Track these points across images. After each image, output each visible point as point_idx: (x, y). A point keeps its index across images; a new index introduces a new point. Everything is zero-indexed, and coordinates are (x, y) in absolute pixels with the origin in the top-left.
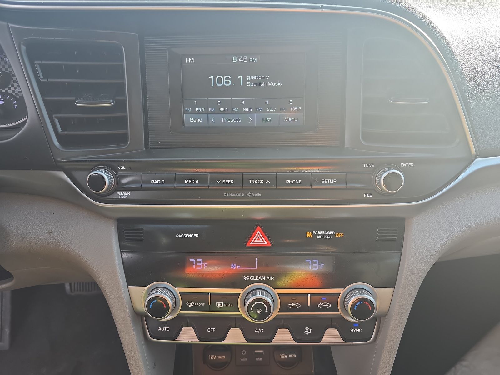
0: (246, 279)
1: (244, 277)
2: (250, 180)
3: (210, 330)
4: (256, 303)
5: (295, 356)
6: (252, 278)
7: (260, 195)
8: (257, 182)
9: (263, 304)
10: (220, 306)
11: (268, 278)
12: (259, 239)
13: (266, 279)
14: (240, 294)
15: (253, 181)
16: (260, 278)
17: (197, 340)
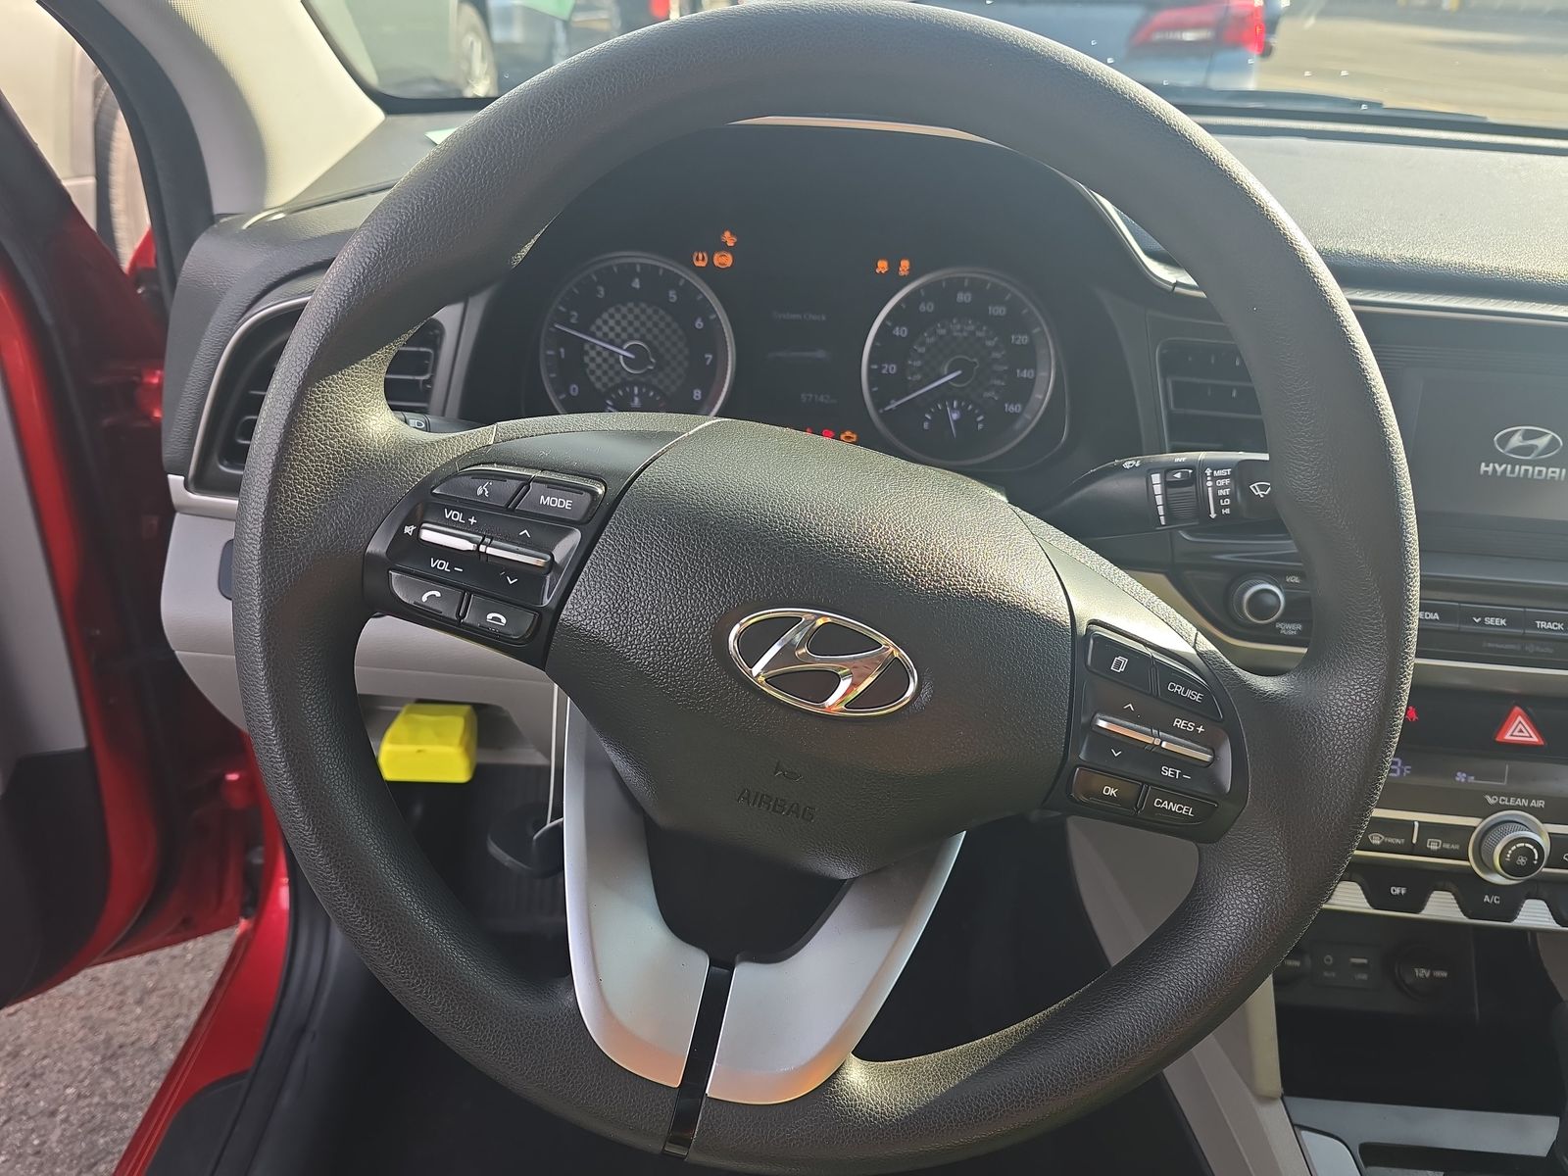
0: (1491, 800)
1: (1488, 797)
2: (1538, 622)
3: (1397, 891)
4: (1518, 845)
5: (1445, 974)
6: (1503, 800)
7: (1551, 651)
8: (1550, 626)
9: (1532, 847)
10: (1434, 847)
11: (1533, 803)
12: (1521, 731)
13: (1529, 803)
14: (1475, 828)
15: (1543, 624)
16: (1519, 802)
17: (1368, 905)
